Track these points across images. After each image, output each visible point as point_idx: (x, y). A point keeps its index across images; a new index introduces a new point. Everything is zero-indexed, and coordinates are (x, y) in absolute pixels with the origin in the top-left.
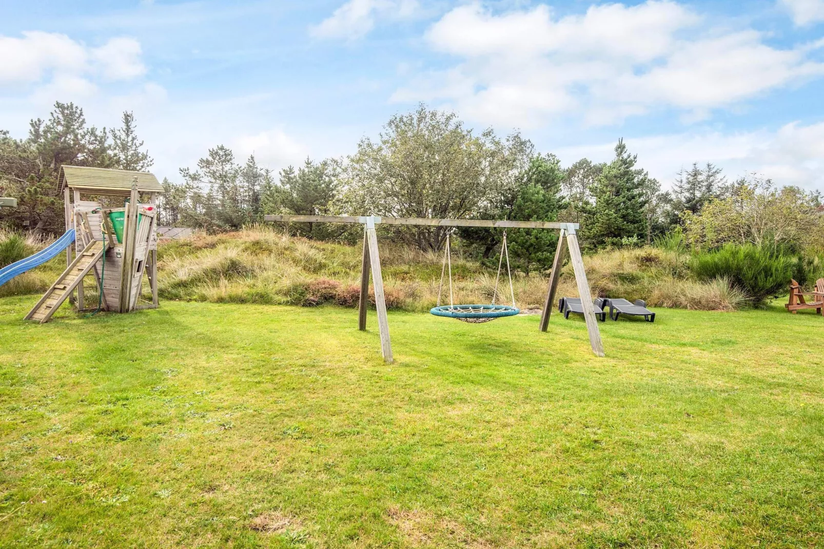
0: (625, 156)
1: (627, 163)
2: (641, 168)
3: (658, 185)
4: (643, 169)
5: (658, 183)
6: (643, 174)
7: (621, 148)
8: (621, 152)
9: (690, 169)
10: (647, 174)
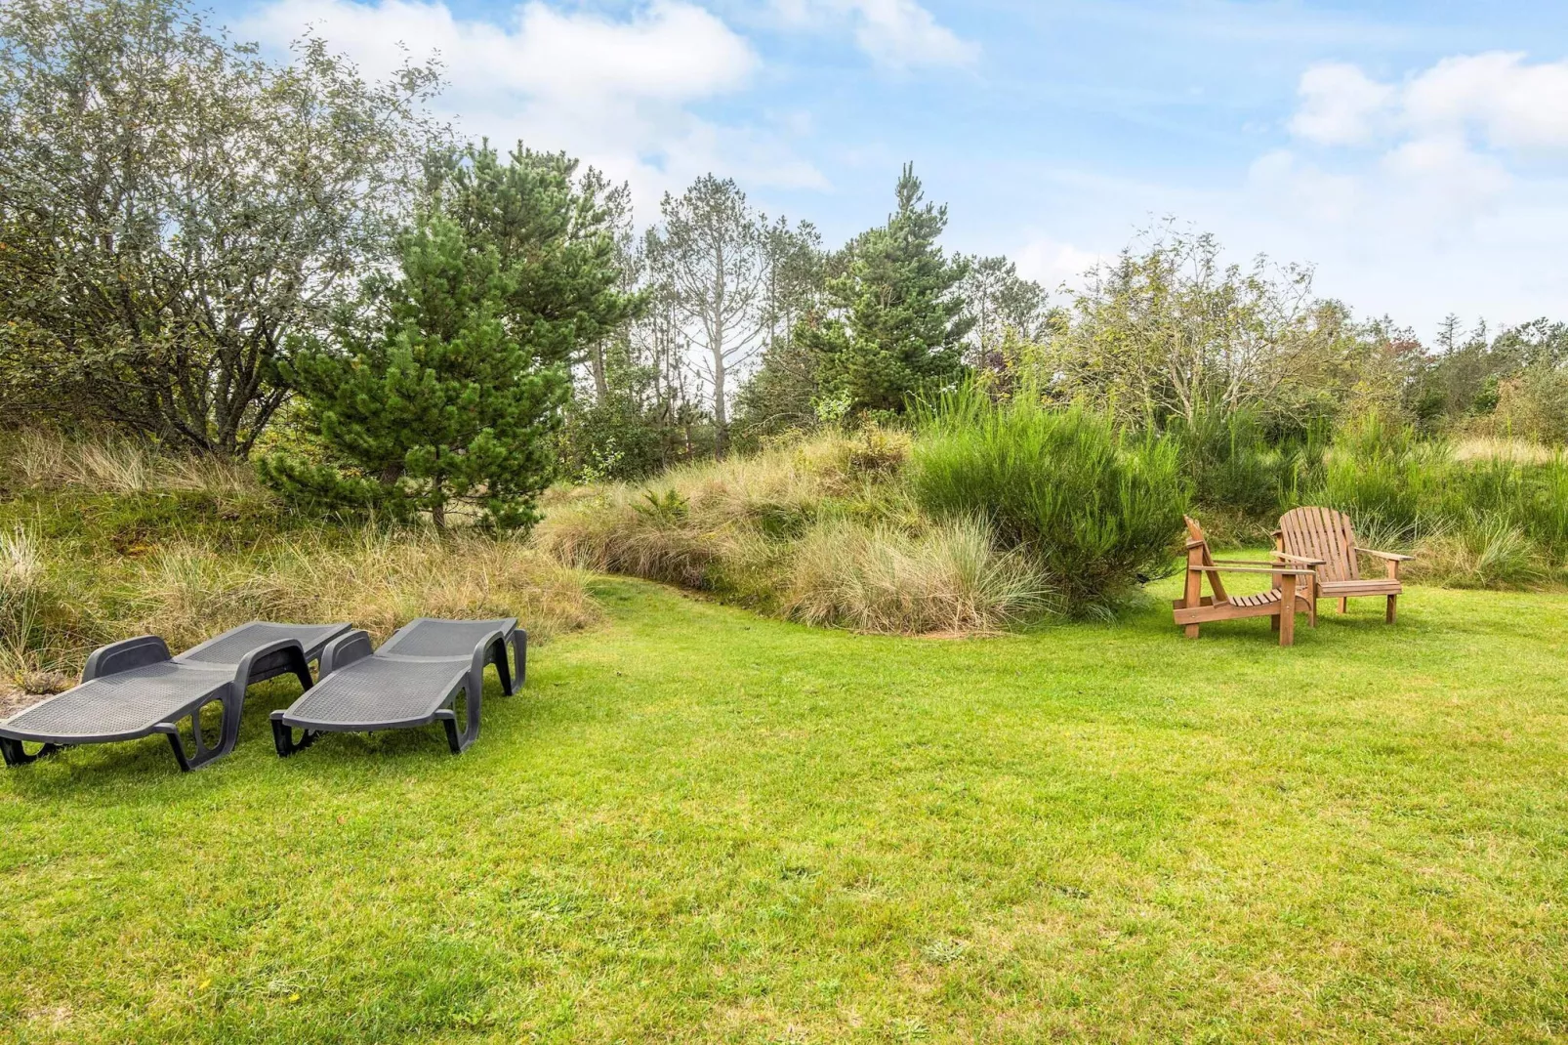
0: (919, 207)
1: (923, 226)
2: (1000, 256)
3: (1042, 295)
4: (1004, 259)
5: (1041, 291)
6: (1004, 269)
7: (909, 187)
8: (909, 199)
9: (1116, 264)
10: (1012, 269)
